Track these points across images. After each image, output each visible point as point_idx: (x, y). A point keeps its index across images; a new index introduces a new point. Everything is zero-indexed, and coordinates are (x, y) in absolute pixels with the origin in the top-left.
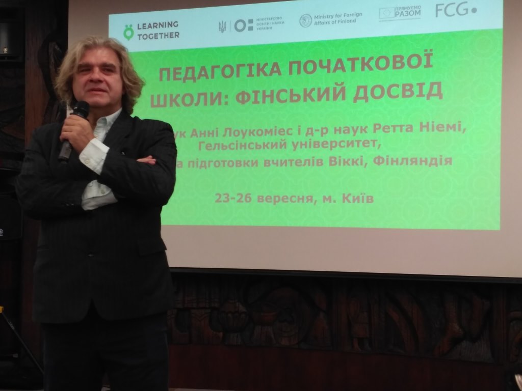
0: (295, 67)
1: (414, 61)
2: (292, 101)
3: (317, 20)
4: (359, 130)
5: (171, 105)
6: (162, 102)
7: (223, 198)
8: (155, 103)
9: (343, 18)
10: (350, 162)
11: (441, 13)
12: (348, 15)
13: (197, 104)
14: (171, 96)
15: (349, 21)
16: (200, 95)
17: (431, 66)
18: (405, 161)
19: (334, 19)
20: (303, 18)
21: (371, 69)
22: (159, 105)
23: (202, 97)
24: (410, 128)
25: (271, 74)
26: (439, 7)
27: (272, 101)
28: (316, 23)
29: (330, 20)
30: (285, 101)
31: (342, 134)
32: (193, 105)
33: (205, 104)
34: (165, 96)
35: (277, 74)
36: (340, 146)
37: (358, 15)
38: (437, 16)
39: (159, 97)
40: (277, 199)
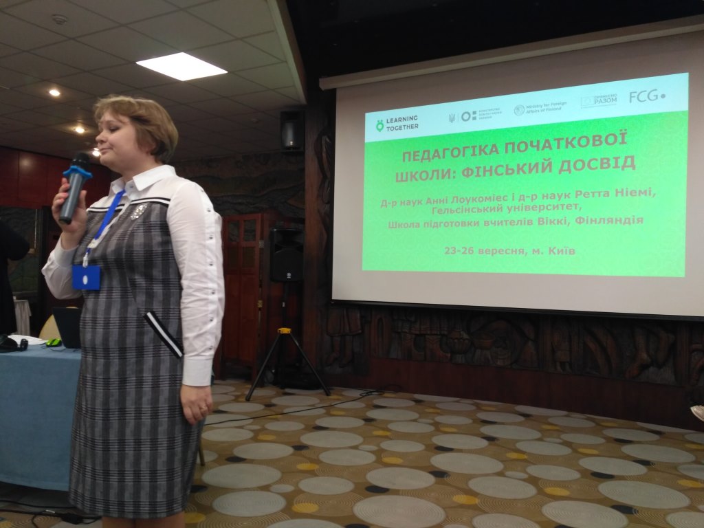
0: (510, 147)
1: (611, 139)
2: (507, 174)
3: (529, 109)
4: (563, 196)
5: (411, 180)
6: (404, 178)
7: (451, 251)
8: (399, 179)
9: (550, 107)
10: (556, 222)
11: (635, 100)
12: (555, 104)
13: (431, 178)
14: (411, 173)
15: (555, 109)
16: (433, 171)
17: (626, 143)
18: (602, 220)
19: (543, 108)
20: (517, 108)
21: (573, 146)
22: (402, 181)
23: (435, 173)
24: (607, 194)
25: (490, 153)
26: (633, 95)
27: (491, 175)
28: (528, 112)
29: (539, 109)
30: (502, 174)
31: (549, 199)
32: (428, 179)
33: (438, 178)
34: (407, 173)
35: (495, 153)
36: (547, 208)
37: (563, 104)
38: (631, 101)
39: (402, 174)
40: (494, 251)
